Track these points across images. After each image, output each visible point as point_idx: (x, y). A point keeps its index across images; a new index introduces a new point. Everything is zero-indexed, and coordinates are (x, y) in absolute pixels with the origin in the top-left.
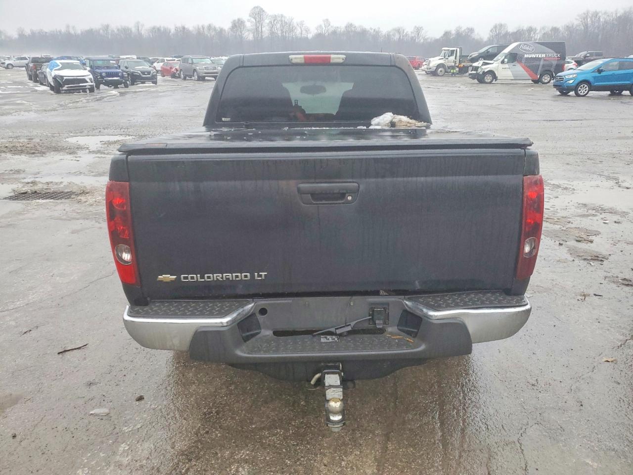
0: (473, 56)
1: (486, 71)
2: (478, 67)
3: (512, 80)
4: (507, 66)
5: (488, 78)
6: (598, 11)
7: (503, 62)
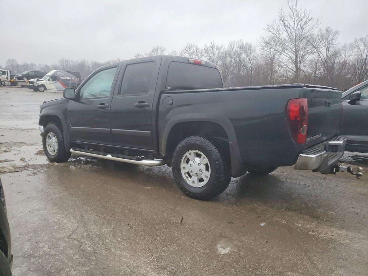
0: (19, 76)
1: (40, 84)
2: (34, 82)
3: (55, 90)
4: (51, 82)
5: (42, 89)
6: (68, 59)
7: (49, 80)
